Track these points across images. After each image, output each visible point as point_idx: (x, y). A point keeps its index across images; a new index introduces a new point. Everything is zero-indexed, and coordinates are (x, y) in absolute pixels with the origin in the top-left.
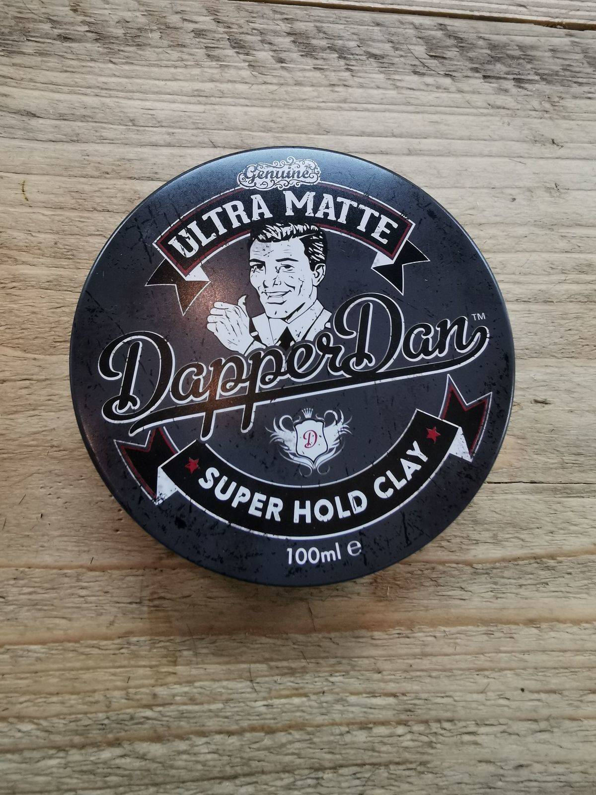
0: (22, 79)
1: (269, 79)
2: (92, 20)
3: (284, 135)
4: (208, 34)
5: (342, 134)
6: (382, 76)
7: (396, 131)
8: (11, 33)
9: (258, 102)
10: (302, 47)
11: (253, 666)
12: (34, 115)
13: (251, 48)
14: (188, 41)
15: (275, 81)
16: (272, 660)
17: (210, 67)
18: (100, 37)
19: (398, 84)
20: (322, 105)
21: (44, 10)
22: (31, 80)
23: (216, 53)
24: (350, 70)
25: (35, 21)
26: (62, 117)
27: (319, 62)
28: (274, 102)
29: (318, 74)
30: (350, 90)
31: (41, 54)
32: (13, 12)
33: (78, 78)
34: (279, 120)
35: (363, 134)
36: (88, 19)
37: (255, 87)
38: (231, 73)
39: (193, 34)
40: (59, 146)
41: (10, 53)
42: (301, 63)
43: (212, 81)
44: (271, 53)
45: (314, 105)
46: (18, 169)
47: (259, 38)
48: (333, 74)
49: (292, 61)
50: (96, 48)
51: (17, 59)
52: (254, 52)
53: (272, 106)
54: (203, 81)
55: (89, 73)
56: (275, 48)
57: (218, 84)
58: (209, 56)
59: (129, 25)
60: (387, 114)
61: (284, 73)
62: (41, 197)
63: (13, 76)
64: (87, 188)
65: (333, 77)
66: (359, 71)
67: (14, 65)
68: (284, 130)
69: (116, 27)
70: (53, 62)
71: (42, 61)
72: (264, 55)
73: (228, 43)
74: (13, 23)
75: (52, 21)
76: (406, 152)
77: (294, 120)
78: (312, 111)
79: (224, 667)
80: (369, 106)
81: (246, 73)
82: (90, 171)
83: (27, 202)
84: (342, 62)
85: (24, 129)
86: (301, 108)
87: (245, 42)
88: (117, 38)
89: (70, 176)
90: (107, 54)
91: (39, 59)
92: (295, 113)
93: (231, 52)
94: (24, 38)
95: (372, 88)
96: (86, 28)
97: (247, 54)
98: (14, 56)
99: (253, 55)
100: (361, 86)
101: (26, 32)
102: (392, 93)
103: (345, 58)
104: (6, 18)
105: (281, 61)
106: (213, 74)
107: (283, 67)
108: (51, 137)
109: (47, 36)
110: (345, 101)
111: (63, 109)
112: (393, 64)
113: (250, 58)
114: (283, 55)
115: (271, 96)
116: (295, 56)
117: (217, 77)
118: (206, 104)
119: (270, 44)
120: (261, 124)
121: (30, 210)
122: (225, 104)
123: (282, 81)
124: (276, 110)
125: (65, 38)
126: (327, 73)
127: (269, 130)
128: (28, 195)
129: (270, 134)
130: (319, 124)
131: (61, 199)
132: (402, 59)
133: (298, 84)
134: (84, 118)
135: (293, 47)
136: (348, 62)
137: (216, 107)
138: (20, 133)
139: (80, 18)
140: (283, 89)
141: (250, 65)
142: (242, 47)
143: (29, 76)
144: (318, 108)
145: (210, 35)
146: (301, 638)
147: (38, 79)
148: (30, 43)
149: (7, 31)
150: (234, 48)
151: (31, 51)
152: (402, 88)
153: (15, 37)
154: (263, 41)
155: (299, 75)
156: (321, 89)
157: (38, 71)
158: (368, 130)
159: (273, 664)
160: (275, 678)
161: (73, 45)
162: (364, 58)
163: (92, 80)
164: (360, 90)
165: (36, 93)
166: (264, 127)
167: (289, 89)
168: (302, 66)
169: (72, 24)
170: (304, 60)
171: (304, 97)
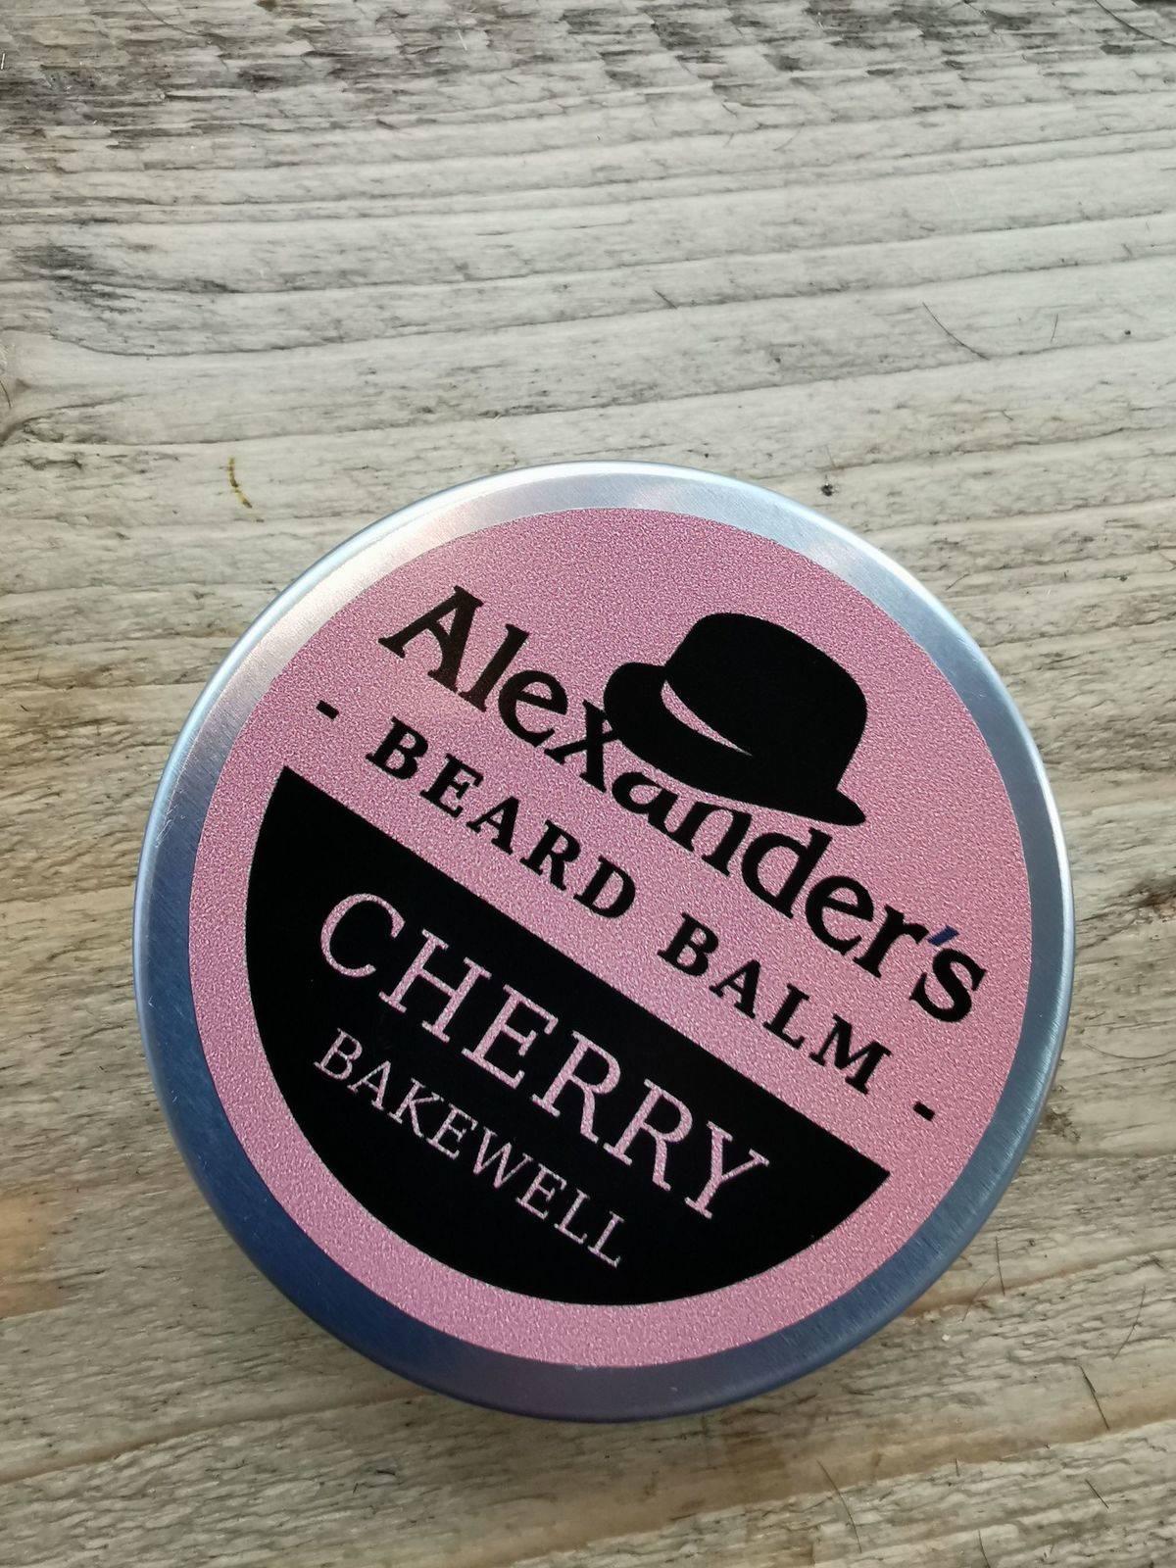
0: (175, 201)
1: (769, 115)
2: (314, 23)
3: (830, 252)
4: (602, 19)
5: (964, 231)
6: (1033, 70)
7: (1090, 207)
8: (124, 87)
9: (752, 179)
10: (831, 24)
11: (986, 1532)
12: (223, 289)
13: (709, 41)
14: (557, 46)
15: (782, 117)
16: (1025, 1511)
17: (622, 104)
18: (344, 66)
19: (1076, 84)
20: (905, 163)
21: (193, 15)
22: (198, 200)
23: (631, 64)
24: (958, 66)
25: (176, 45)
26: (291, 283)
27: (880, 55)
28: (790, 172)
29: (880, 85)
30: (963, 116)
31: (207, 128)
32: (118, 30)
33: (308, 177)
34: (810, 216)
35: (1013, 223)
36: (304, 22)
37: (738, 140)
38: (676, 113)
39: (565, 26)
40: (298, 357)
41: (132, 138)
42: (837, 64)
43: (634, 138)
44: (764, 49)
45: (887, 166)
46: (213, 431)
47: (727, 13)
48: (916, 81)
49: (815, 62)
50: (336, 94)
51: (155, 151)
52: (721, 52)
53: (787, 184)
54: (612, 143)
55: (333, 160)
56: (768, 34)
57: (649, 146)
58: (613, 75)
59: (407, 23)
60: (1061, 166)
61: (802, 95)
62: (283, 494)
63: (153, 195)
64: (386, 455)
65: (920, 89)
66: (976, 66)
67: (148, 166)
68: (826, 239)
69: (377, 34)
70: (241, 144)
71: (214, 147)
72: (746, 57)
73: (653, 36)
74: (124, 58)
75: (219, 40)
76: (1121, 253)
77: (846, 211)
78: (883, 182)
79: (921, 1547)
80: (1015, 151)
81: (712, 108)
82: (384, 409)
83: (249, 511)
84: (934, 48)
85: (205, 326)
86: (859, 178)
87: (694, 27)
88: (384, 61)
89: (340, 430)
90: (368, 106)
91: (206, 142)
92: (844, 194)
93: (664, 59)
94: (157, 95)
95: (1015, 104)
96: (304, 46)
97: (705, 59)
98: (144, 142)
99: (719, 60)
100: (989, 103)
101: (160, 80)
102: (1063, 111)
103: (938, 36)
104: (105, 48)
105: (788, 64)
106: (633, 121)
107: (797, 82)
108: (273, 337)
109: (214, 80)
110: (956, 146)
111: (287, 261)
112: (1053, 35)
113: (712, 68)
114: (790, 50)
115: (781, 159)
116: (820, 47)
117: (645, 126)
118: (630, 200)
119: (754, 24)
120: (771, 231)
121: (260, 529)
122: (676, 194)
123: (801, 118)
124: (798, 192)
125: (258, 80)
126: (901, 82)
127: (792, 246)
128: (248, 493)
129: (795, 255)
130: (905, 214)
131: (331, 491)
132: (1074, 20)
133: (841, 117)
134: (343, 278)
135: (809, 23)
136: (946, 46)
137: (656, 204)
138: (196, 339)
139: (286, 23)
140: (807, 134)
141: (717, 87)
142: (689, 42)
143: (191, 190)
144: (897, 172)
145: (609, 22)
146: (1078, 1449)
147: (214, 195)
148: (177, 106)
149: (112, 80)
150: (670, 46)
151: (180, 124)
152: (1085, 93)
153: (137, 96)
154: (736, 21)
155: (838, 98)
156: (896, 123)
157: (210, 174)
158: (1025, 211)
159: (1027, 1520)
160: (1039, 1552)
161: (283, 94)
162: (984, 28)
163: (343, 176)
164: (989, 114)
165: (216, 231)
166: (780, 238)
167: (820, 133)
168: (840, 72)
169: (268, 39)
170: (844, 53)
171: (858, 149)
